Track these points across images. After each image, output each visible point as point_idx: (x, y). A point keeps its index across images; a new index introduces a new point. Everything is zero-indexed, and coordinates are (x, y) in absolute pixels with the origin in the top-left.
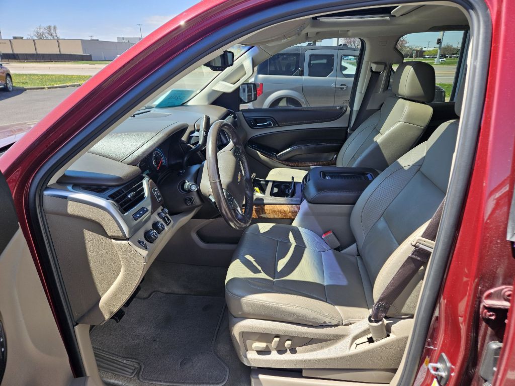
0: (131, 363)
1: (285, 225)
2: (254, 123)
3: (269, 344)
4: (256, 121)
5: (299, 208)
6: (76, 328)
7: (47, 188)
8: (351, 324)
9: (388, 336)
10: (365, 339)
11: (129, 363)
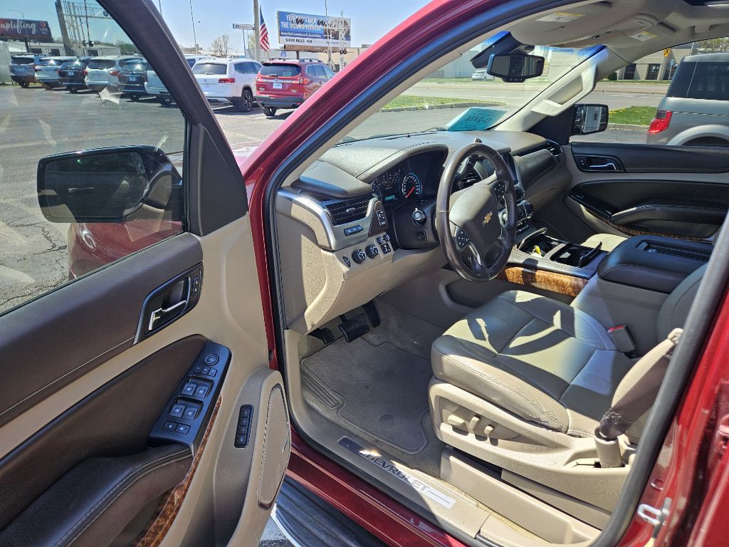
0: (336, 398)
1: (561, 303)
2: (586, 163)
3: (466, 422)
4: (590, 160)
5: (586, 283)
6: (286, 331)
7: (281, 189)
8: (580, 437)
9: (623, 466)
10: (592, 461)
11: (334, 396)
